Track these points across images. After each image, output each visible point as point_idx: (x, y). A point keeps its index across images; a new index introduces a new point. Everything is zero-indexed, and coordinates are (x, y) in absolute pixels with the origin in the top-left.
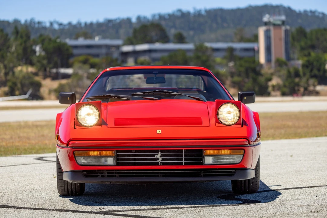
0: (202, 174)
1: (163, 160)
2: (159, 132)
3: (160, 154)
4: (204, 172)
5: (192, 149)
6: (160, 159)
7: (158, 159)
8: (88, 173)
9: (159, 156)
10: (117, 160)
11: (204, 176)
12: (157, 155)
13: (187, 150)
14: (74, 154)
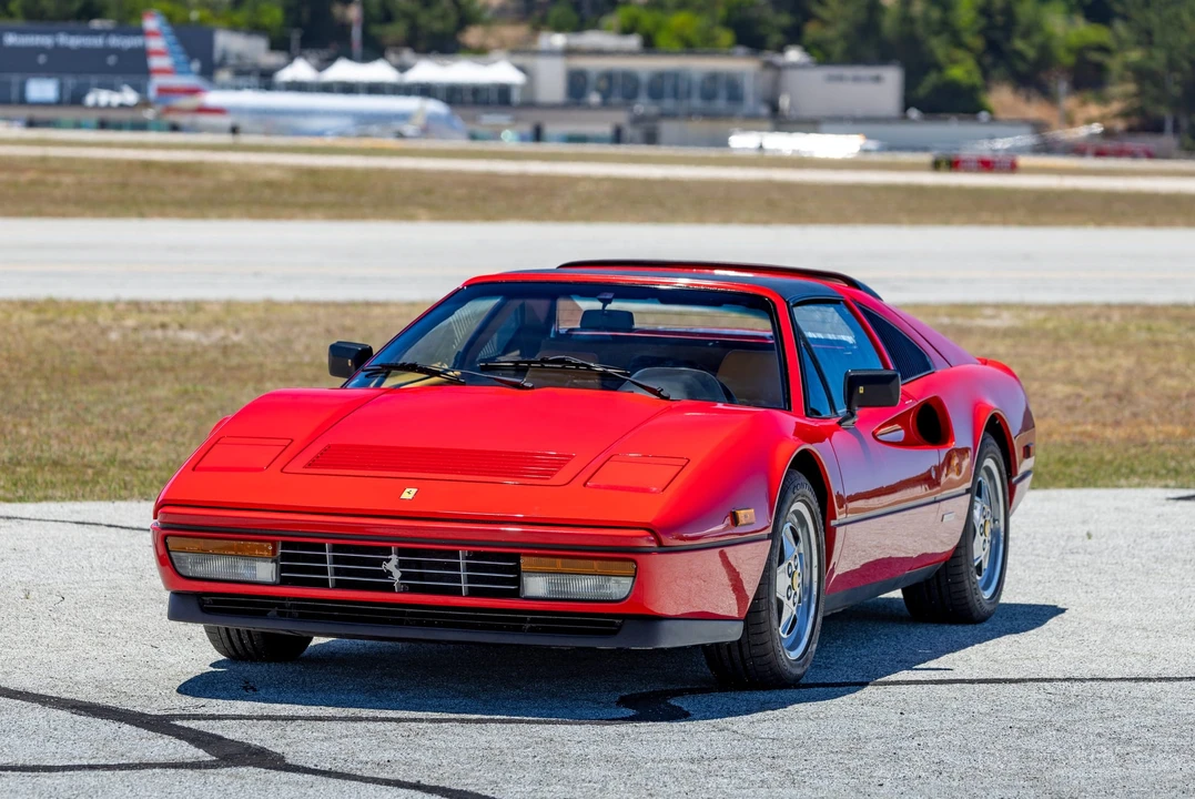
0: (528, 626)
1: (404, 576)
2: (409, 494)
3: (394, 559)
4: (533, 621)
5: (482, 549)
6: (397, 574)
7: (389, 573)
8: (215, 602)
9: (392, 565)
10: (283, 569)
11: (532, 630)
12: (388, 561)
13: (475, 552)
14: (166, 545)
